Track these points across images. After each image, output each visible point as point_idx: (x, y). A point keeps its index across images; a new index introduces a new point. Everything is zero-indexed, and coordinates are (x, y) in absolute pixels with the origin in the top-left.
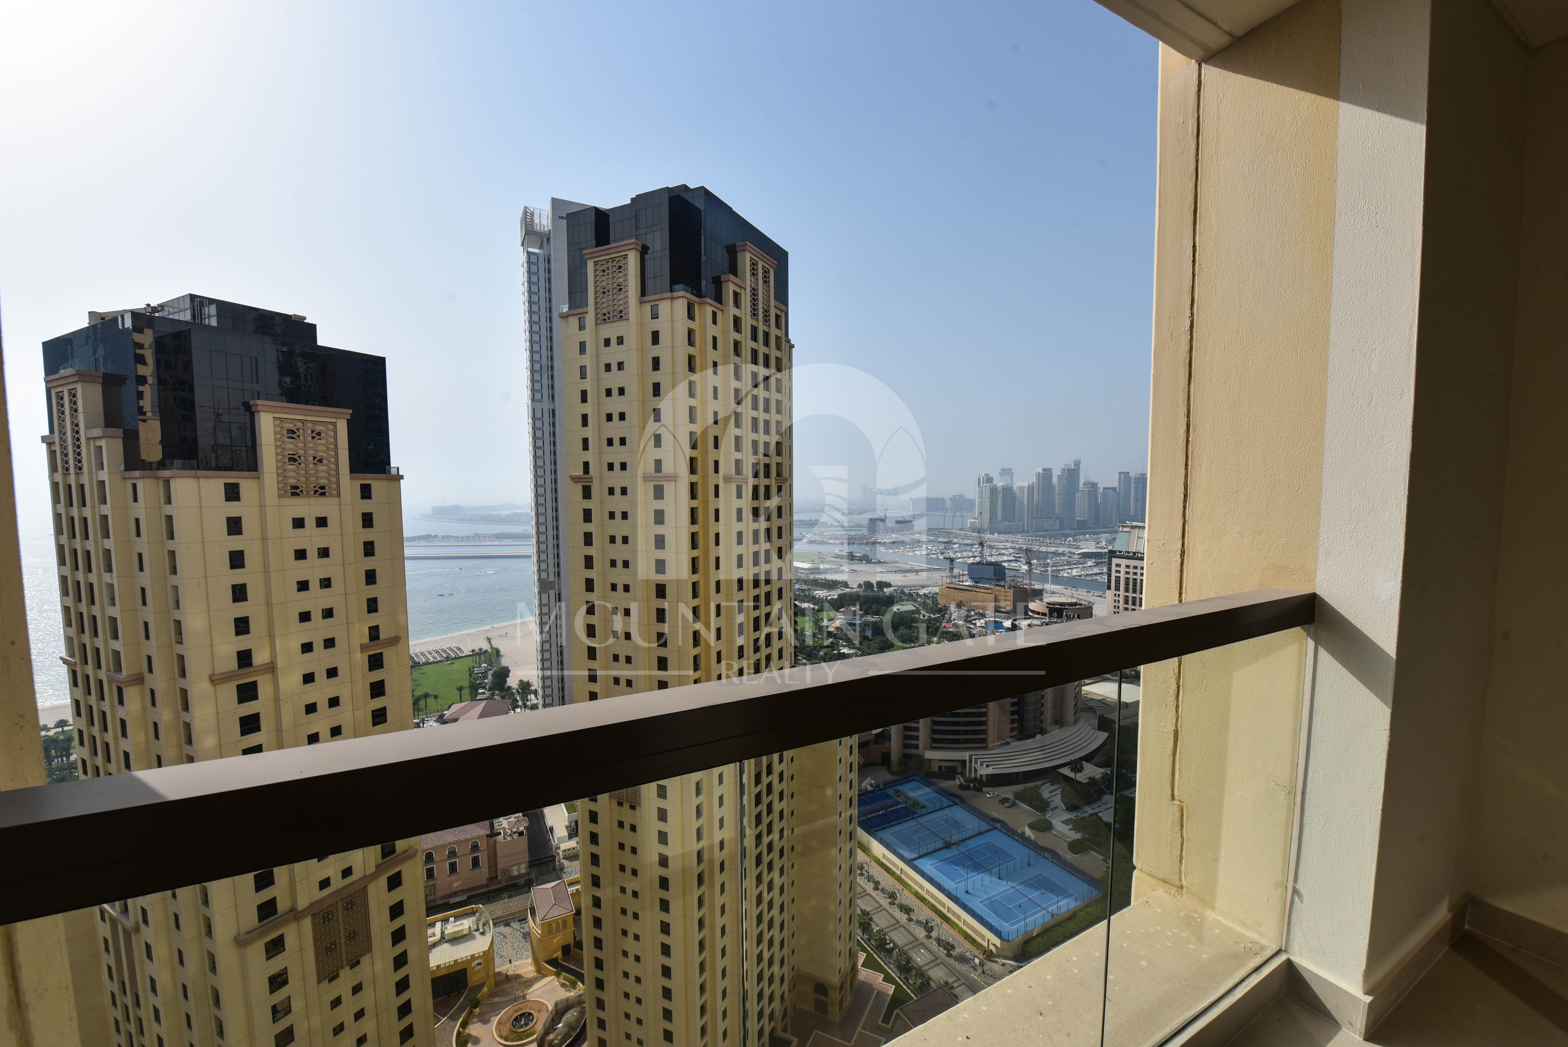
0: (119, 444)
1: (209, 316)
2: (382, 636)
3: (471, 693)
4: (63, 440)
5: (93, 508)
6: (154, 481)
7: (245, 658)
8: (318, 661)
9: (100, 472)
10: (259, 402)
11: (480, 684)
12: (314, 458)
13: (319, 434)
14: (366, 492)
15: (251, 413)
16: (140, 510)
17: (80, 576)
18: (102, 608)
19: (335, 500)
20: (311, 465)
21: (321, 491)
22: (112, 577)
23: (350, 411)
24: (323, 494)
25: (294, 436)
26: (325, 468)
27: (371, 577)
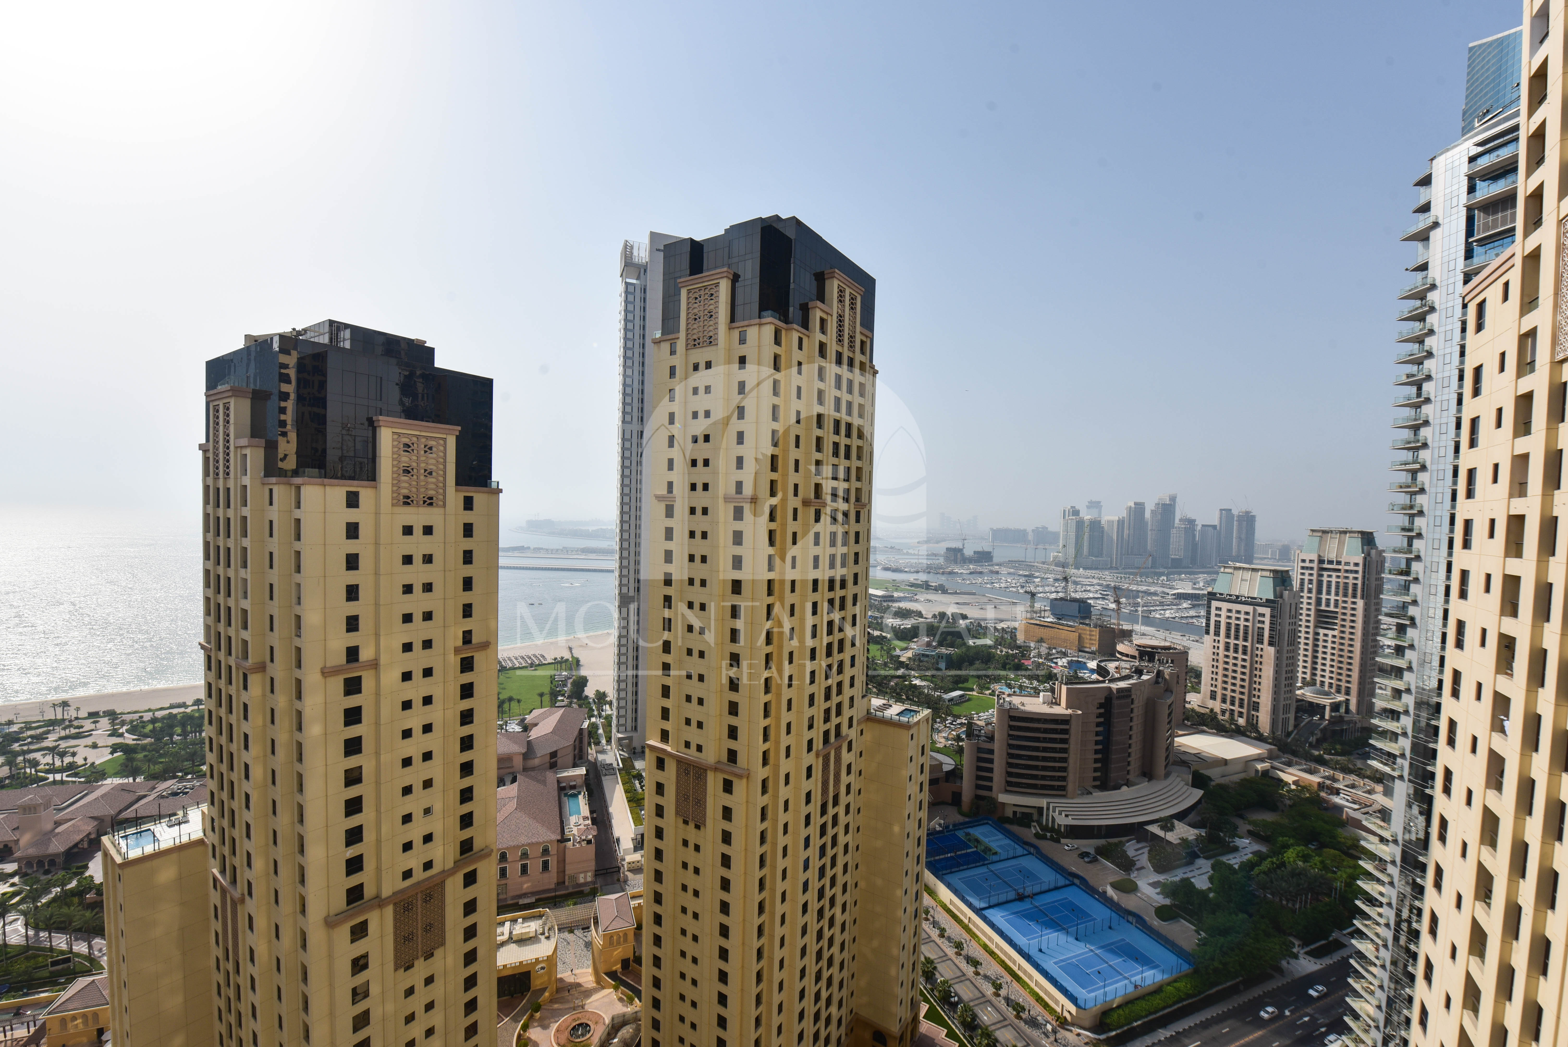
0: (261, 453)
1: (344, 340)
2: (475, 640)
3: (551, 699)
4: (216, 448)
5: (236, 509)
6: (288, 487)
7: (352, 654)
8: (417, 661)
9: (244, 478)
10: (381, 418)
11: (560, 691)
12: (425, 470)
13: (431, 448)
14: (468, 504)
15: (373, 426)
16: (274, 513)
17: (221, 570)
18: (237, 601)
19: (441, 510)
20: (422, 477)
21: (429, 501)
22: (246, 573)
23: (459, 428)
24: (431, 504)
25: (409, 450)
26: (434, 480)
27: (468, 584)
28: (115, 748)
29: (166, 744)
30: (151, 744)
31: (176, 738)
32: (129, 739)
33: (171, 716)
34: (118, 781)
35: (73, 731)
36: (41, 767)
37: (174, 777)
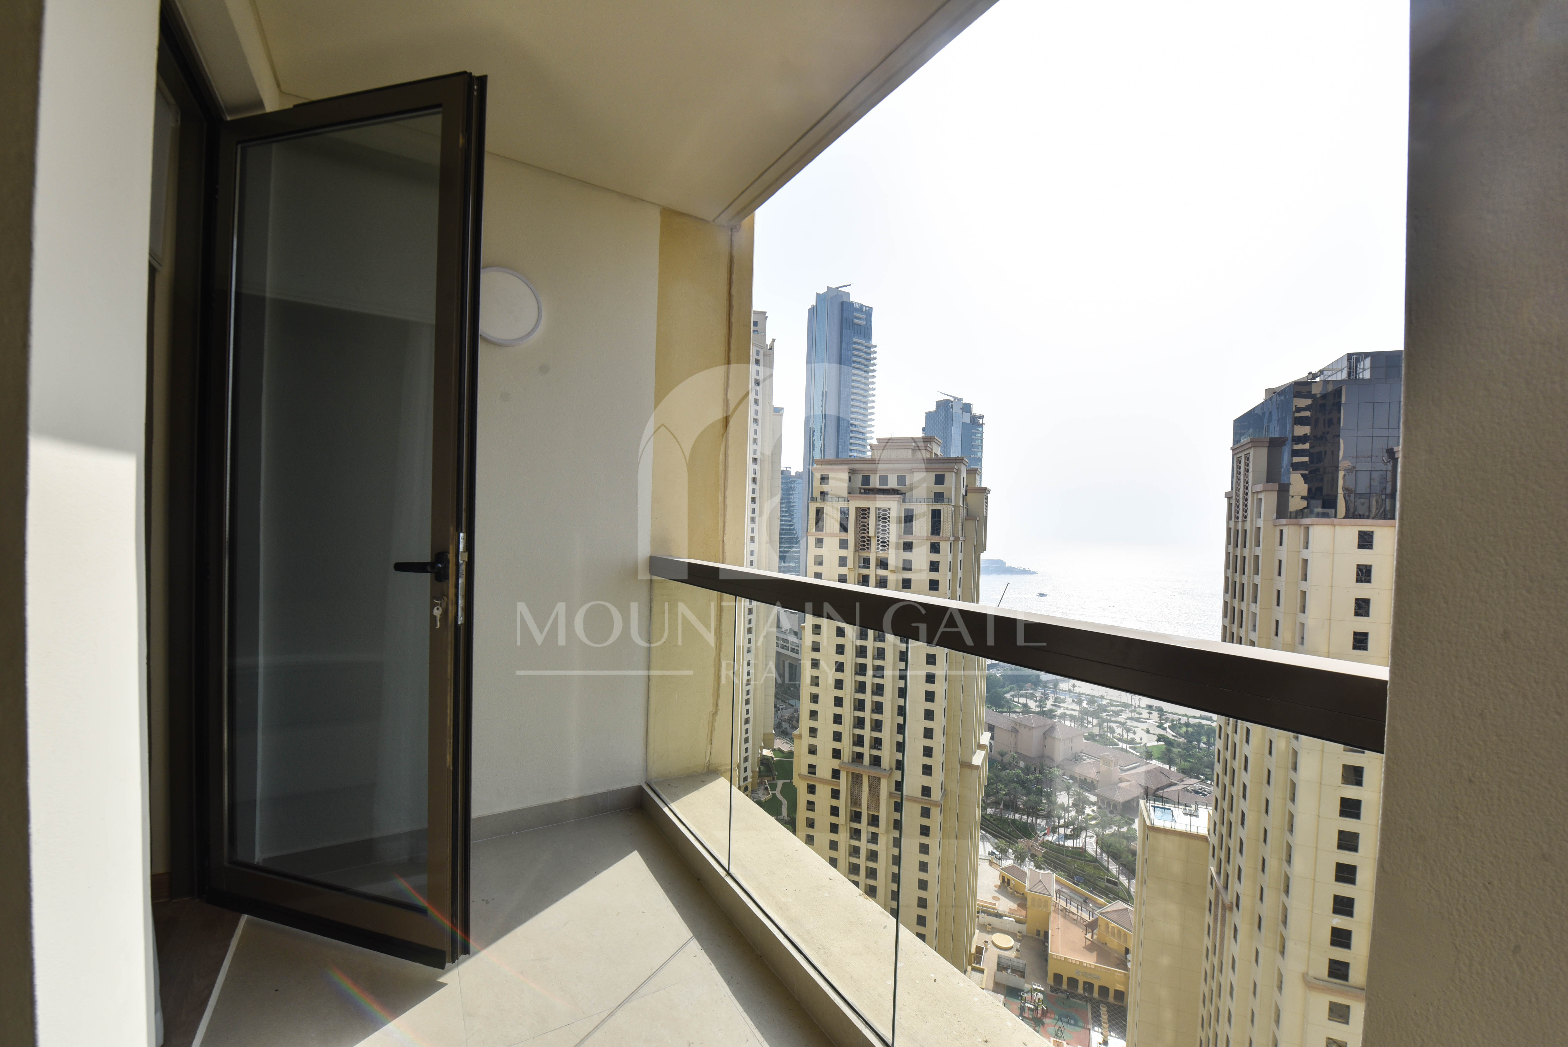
0: (1274, 496)
1: (1364, 370)
4: (1237, 495)
5: (1250, 549)
6: (1297, 528)
9: (1258, 520)
15: (1394, 458)
16: (1283, 553)
17: (1236, 603)
18: (1247, 632)
22: (1256, 607)
28: (1160, 738)
29: (1194, 747)
30: (1184, 744)
31: (1202, 745)
32: (1170, 734)
33: (1200, 726)
34: (1159, 764)
35: (1137, 716)
36: (1115, 735)
37: (1198, 778)
